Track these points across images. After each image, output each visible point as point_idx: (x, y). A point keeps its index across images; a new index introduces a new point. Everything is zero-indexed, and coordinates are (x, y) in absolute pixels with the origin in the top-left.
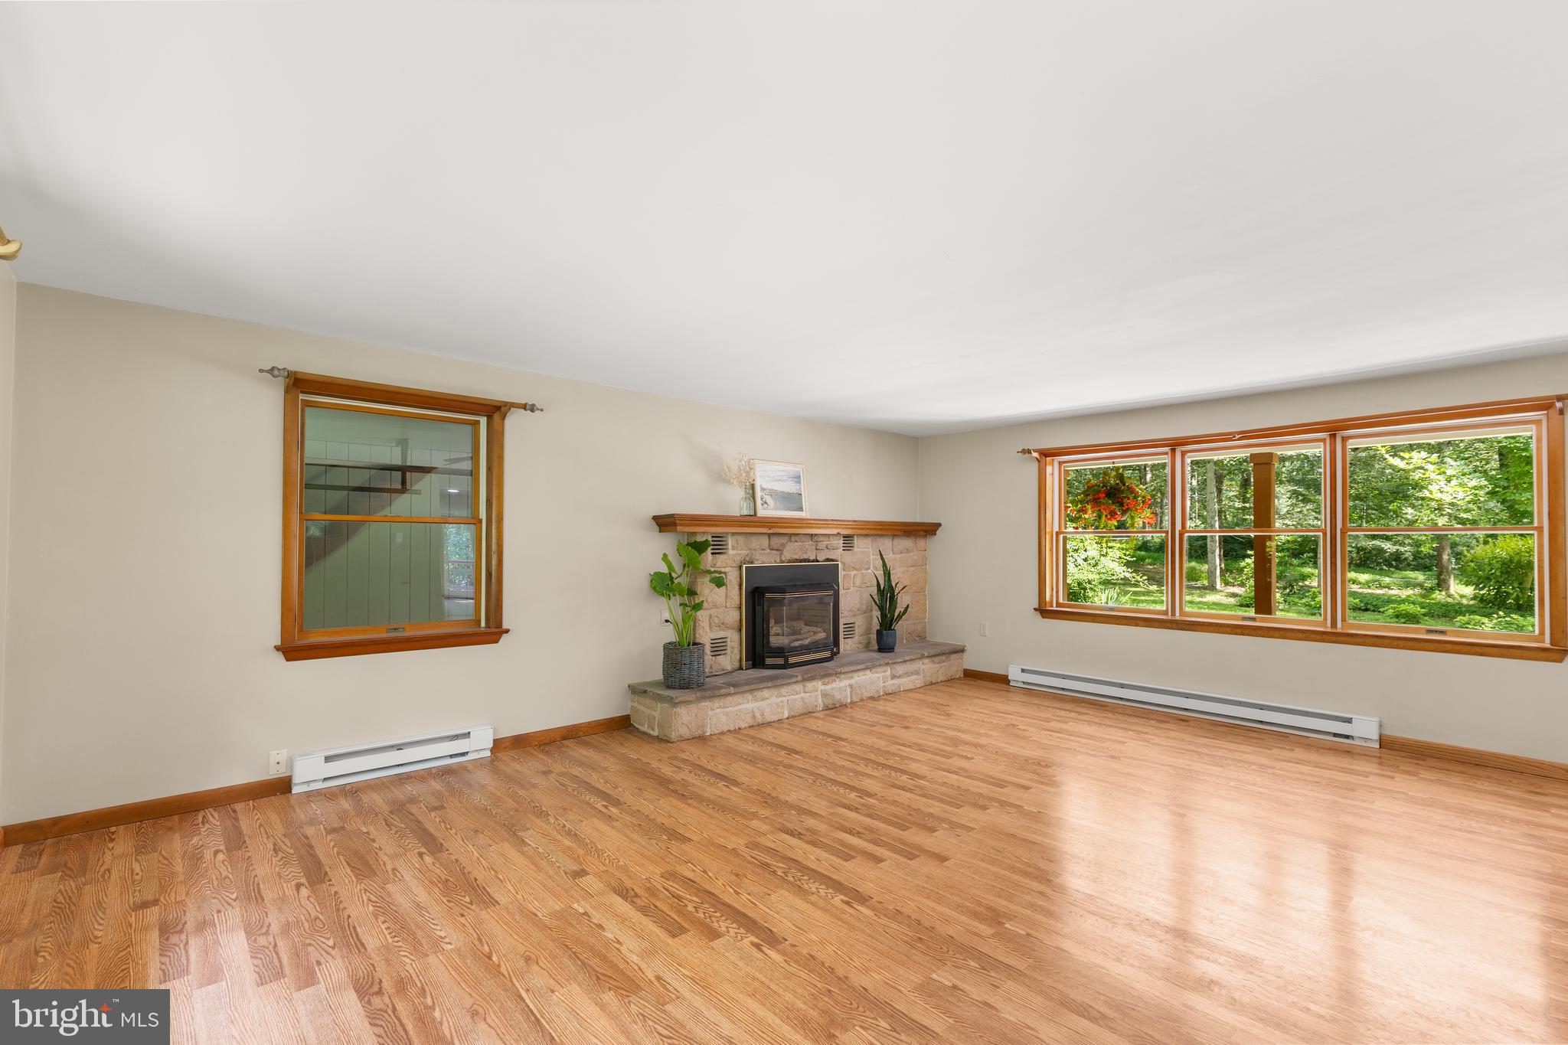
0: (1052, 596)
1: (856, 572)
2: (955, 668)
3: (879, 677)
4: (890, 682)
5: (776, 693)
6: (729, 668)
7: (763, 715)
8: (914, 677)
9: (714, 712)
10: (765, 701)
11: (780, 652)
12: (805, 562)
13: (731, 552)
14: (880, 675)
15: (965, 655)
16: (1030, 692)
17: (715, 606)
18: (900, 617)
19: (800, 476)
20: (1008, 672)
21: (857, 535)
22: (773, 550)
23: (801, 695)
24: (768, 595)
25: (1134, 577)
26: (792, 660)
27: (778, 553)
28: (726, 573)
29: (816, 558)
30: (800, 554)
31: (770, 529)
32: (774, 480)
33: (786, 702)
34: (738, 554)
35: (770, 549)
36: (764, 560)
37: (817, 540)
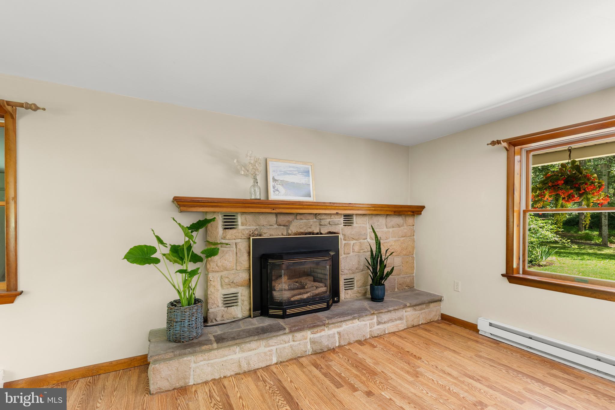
0: (518, 264)
1: (354, 241)
2: (434, 313)
3: (366, 324)
4: (376, 327)
5: (264, 344)
6: (240, 316)
7: (249, 364)
8: (398, 322)
9: (198, 364)
10: (253, 352)
11: (280, 305)
12: (310, 234)
13: (240, 227)
14: (368, 323)
15: (442, 304)
16: (496, 343)
17: (226, 269)
18: (389, 274)
19: (309, 171)
20: (477, 322)
21: (356, 214)
22: (280, 225)
23: (290, 344)
24: (270, 261)
25: (561, 240)
26: (289, 312)
27: (285, 228)
28: (236, 244)
29: (320, 231)
30: (305, 228)
31: (274, 209)
32: (285, 173)
33: (274, 351)
34: (247, 229)
35: (278, 225)
36: (272, 233)
37: (320, 218)
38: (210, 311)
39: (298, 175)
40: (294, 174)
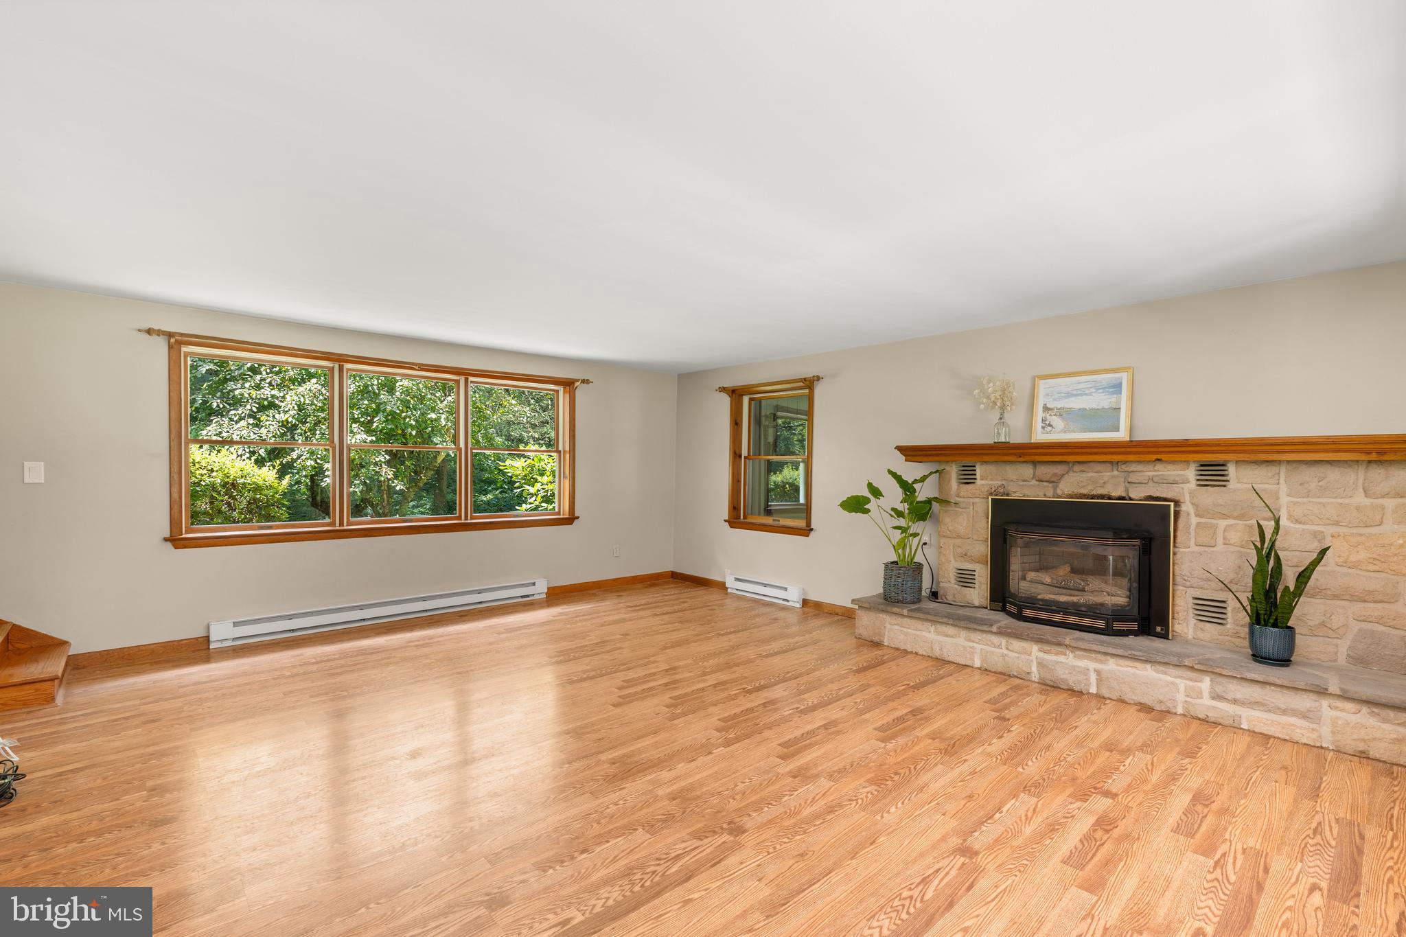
1: (1230, 521)
4: (1202, 700)
5: (965, 635)
6: (977, 603)
7: (941, 649)
9: (892, 627)
10: (949, 638)
11: (1015, 599)
12: (1102, 498)
13: (979, 482)
14: (1179, 682)
17: (958, 536)
19: (1120, 385)
21: (1237, 462)
22: (1042, 481)
23: (1001, 650)
26: (1026, 613)
27: (1051, 485)
28: (973, 503)
29: (1128, 495)
30: (1090, 488)
31: (1020, 457)
32: (1069, 395)
33: (978, 651)
34: (986, 485)
35: (1037, 481)
36: (1026, 493)
37: (1126, 469)
38: (942, 584)
39: (1094, 394)
40: (1086, 394)
